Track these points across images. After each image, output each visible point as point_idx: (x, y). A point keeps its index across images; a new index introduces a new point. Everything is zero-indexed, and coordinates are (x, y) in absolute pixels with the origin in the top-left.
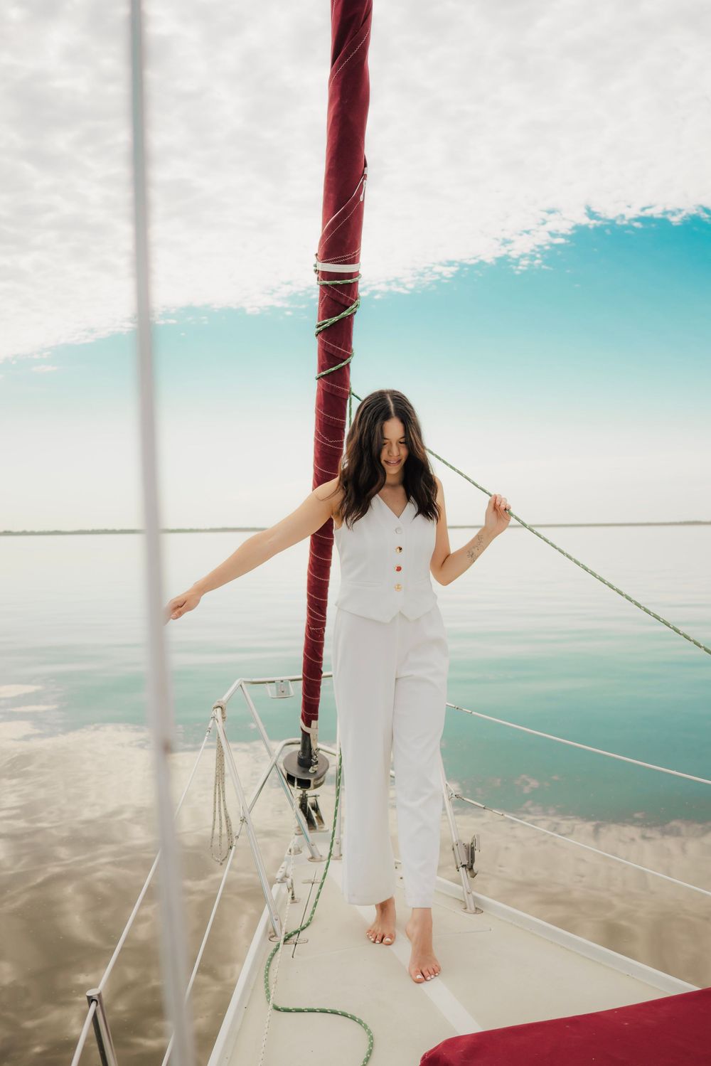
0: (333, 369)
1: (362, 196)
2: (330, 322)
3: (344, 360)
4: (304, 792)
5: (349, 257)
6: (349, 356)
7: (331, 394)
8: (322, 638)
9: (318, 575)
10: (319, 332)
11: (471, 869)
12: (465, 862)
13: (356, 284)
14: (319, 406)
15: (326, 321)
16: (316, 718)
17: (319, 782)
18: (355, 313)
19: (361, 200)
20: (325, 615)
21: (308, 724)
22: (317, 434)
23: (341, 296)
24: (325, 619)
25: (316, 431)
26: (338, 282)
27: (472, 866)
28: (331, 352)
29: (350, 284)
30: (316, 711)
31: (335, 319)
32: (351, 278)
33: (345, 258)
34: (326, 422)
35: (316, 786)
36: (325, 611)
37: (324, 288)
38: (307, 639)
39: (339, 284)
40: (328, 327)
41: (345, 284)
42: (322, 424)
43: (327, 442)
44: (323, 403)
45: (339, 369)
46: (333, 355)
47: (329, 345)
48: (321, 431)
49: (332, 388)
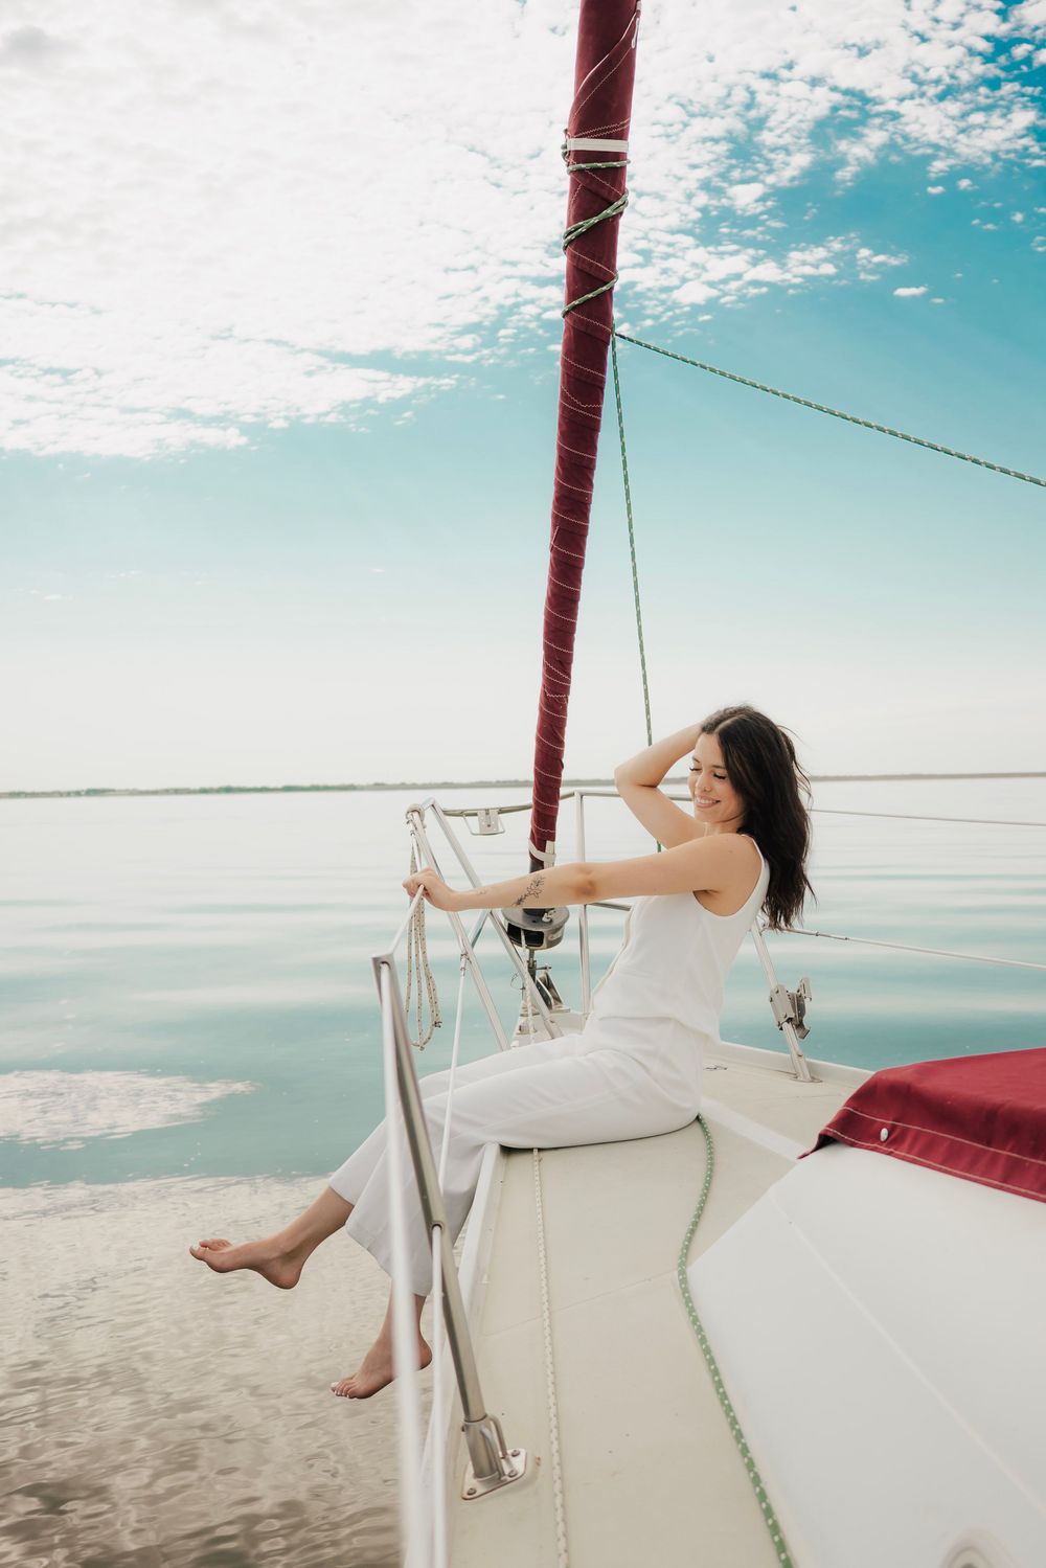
0: (590, 296)
1: (633, 41)
2: (587, 225)
3: (606, 283)
4: (532, 954)
5: (614, 128)
6: (612, 278)
7: (583, 331)
8: (564, 711)
9: (560, 612)
10: (570, 243)
11: (800, 1025)
12: (790, 1016)
13: (623, 168)
14: (567, 352)
15: (581, 223)
16: (552, 838)
17: (556, 937)
18: (621, 213)
19: (633, 47)
20: (569, 675)
21: (541, 847)
22: (564, 396)
23: (602, 186)
24: (569, 682)
25: (562, 392)
26: (600, 165)
27: (801, 1022)
28: (587, 270)
29: (615, 168)
30: (553, 826)
31: (594, 220)
32: (616, 160)
33: (609, 129)
34: (576, 376)
35: (552, 944)
36: (570, 669)
37: (578, 175)
38: (542, 713)
39: (599, 168)
40: (582, 234)
41: (608, 168)
42: (572, 380)
43: (579, 407)
44: (574, 348)
45: (597, 296)
46: (592, 276)
47: (584, 260)
48: (569, 391)
49: (588, 324)
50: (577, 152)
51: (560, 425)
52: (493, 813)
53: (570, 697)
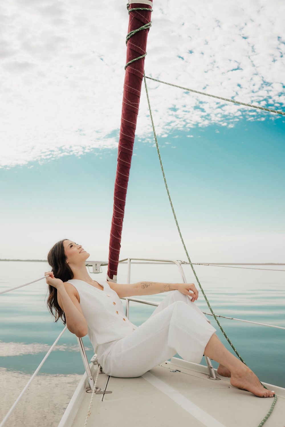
0: (135, 59)
2: (134, 32)
3: (141, 55)
6: (144, 54)
7: (133, 74)
8: (121, 224)
9: (121, 185)
10: (128, 39)
13: (150, 12)
14: (126, 82)
15: (132, 31)
16: (116, 274)
18: (148, 29)
20: (123, 210)
21: (111, 277)
22: (124, 100)
23: (141, 17)
24: (124, 213)
25: (124, 98)
26: (140, 8)
28: (135, 49)
29: (147, 10)
30: (116, 269)
31: (138, 30)
32: (148, 8)
34: (129, 91)
36: (124, 208)
37: (132, 13)
38: (112, 224)
39: (140, 10)
40: (133, 35)
41: (144, 10)
42: (127, 93)
43: (130, 103)
44: (128, 80)
45: (138, 60)
46: (136, 52)
47: (133, 46)
48: (126, 97)
49: (134, 71)
50: (132, 4)
51: (122, 111)
52: (98, 265)
53: (124, 219)
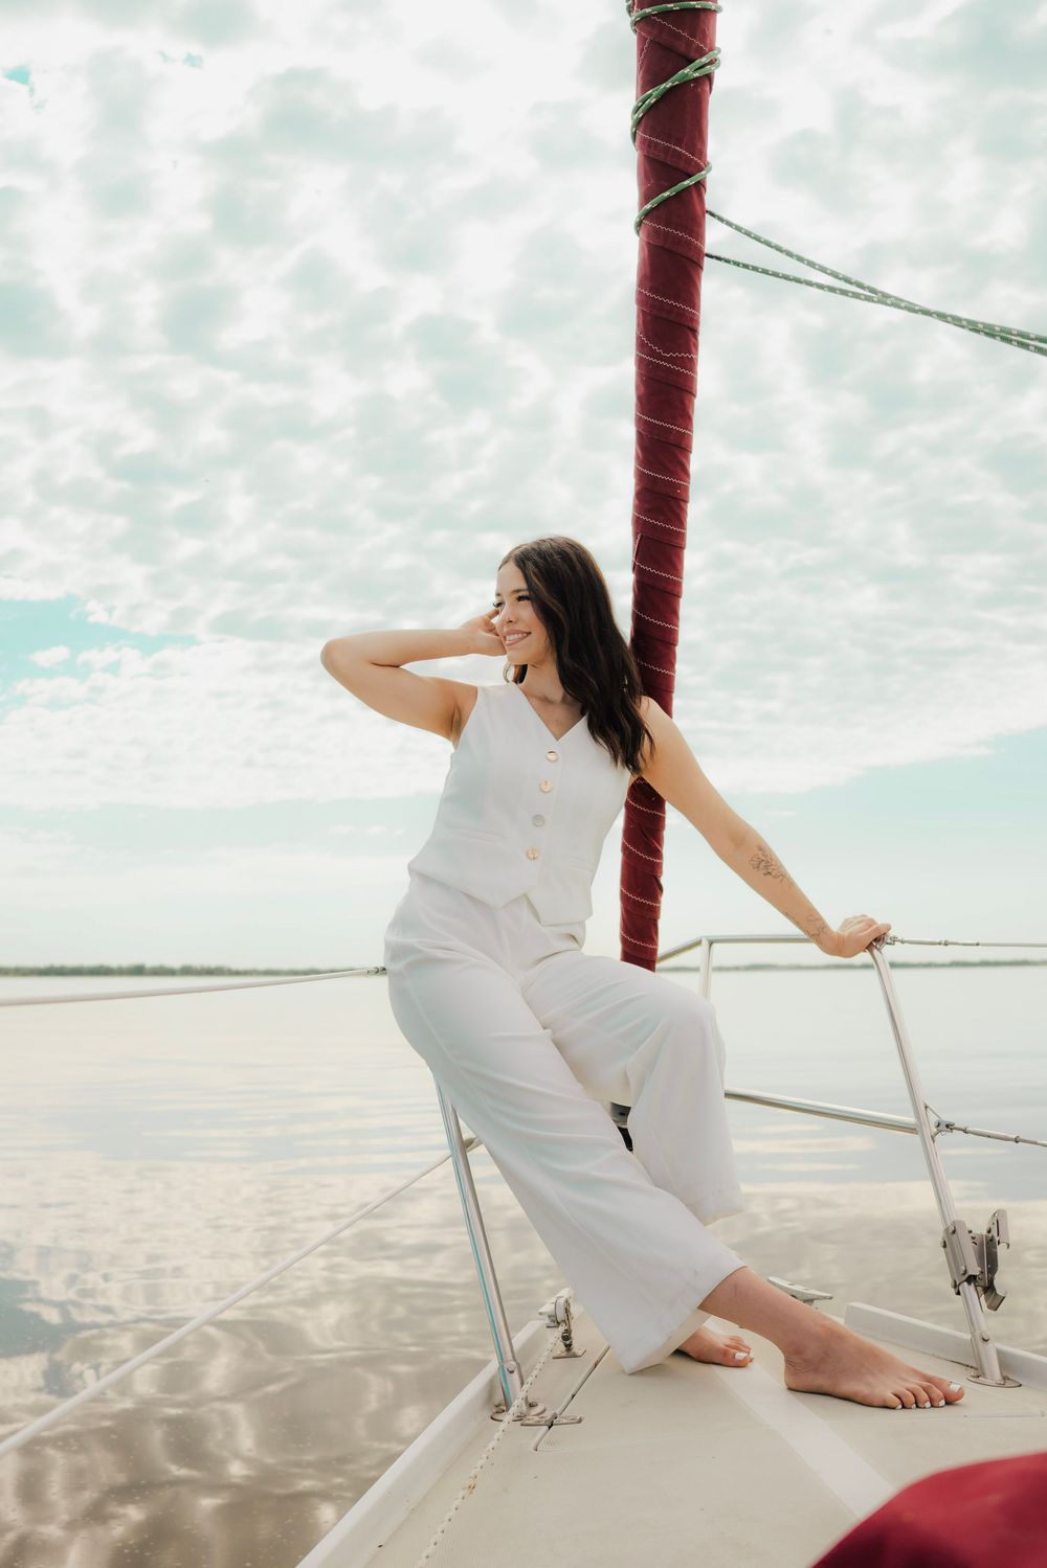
0: (666, 194)
2: (655, 93)
3: (693, 174)
6: (699, 169)
7: (663, 248)
8: (659, 806)
10: (638, 123)
11: (989, 1289)
12: (975, 1270)
13: (710, 13)
14: (642, 283)
15: (650, 91)
18: (709, 78)
22: (641, 346)
23: (678, 36)
25: (638, 338)
26: (670, 5)
27: (991, 1282)
28: (664, 157)
31: (668, 85)
34: (655, 314)
37: (644, 24)
39: (671, 11)
40: (652, 106)
41: (684, 11)
42: (649, 318)
43: (659, 357)
44: (648, 274)
45: (678, 194)
46: (668, 165)
47: (657, 144)
48: (646, 335)
49: (667, 234)
51: (637, 388)
